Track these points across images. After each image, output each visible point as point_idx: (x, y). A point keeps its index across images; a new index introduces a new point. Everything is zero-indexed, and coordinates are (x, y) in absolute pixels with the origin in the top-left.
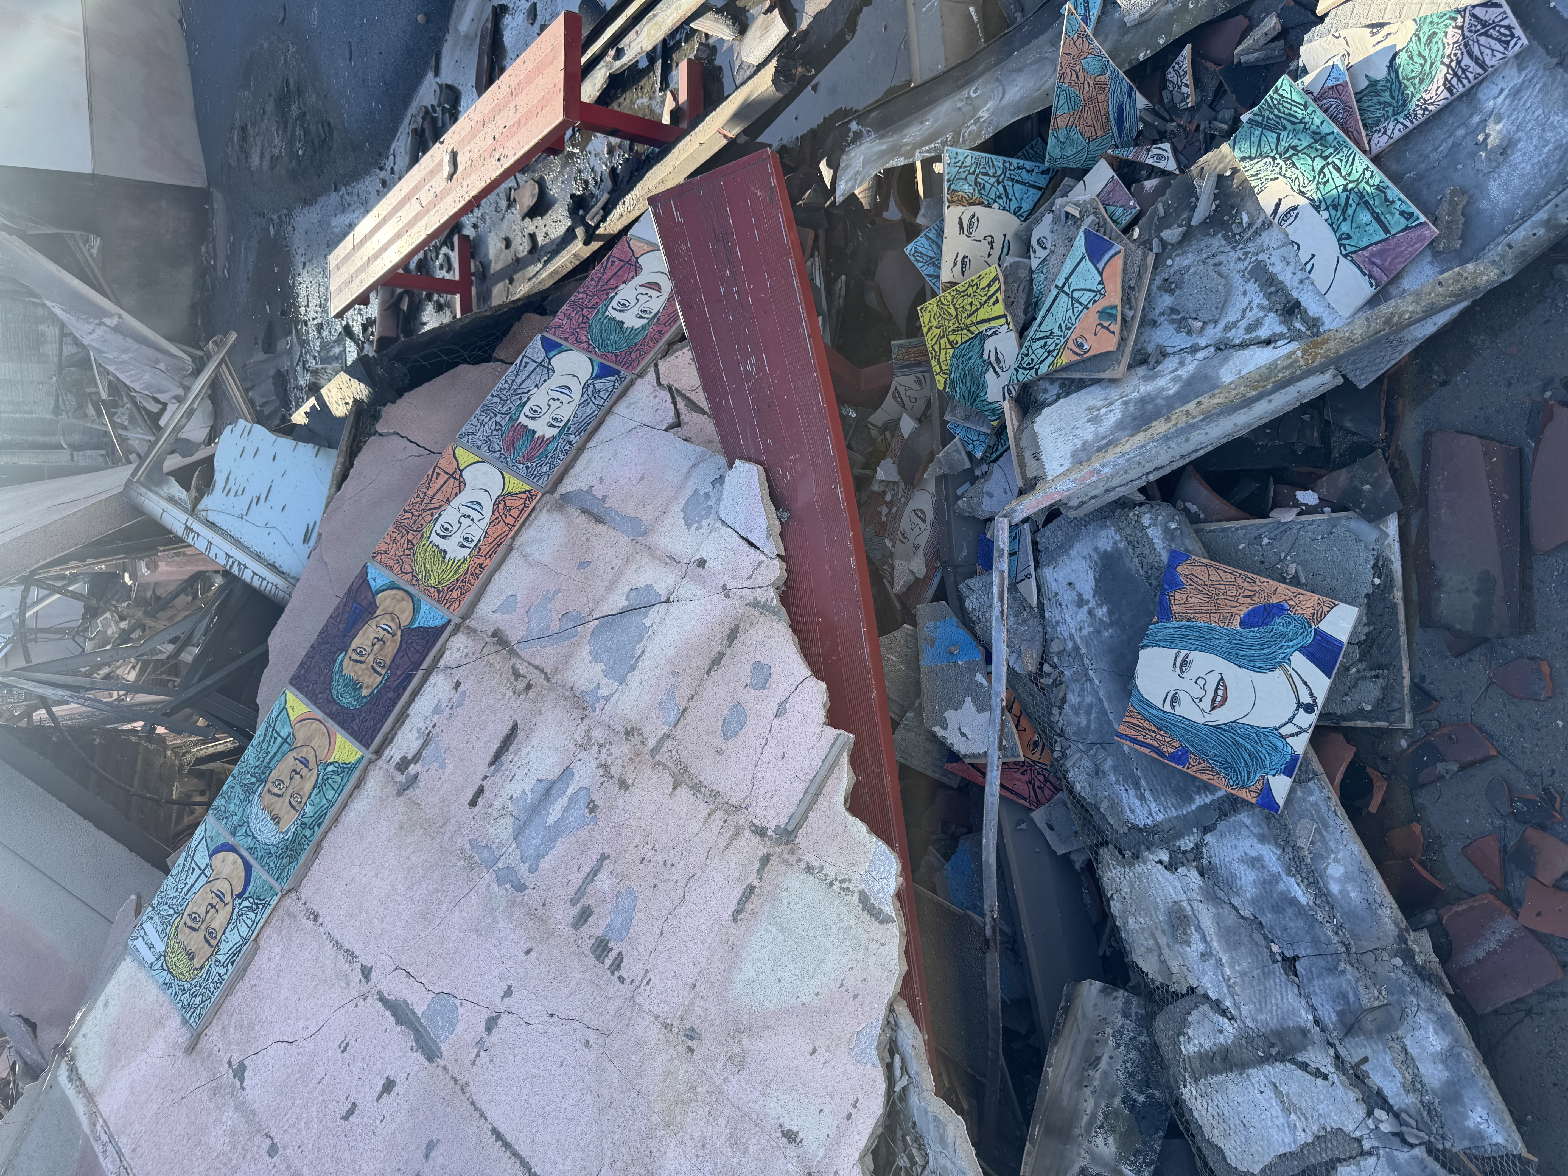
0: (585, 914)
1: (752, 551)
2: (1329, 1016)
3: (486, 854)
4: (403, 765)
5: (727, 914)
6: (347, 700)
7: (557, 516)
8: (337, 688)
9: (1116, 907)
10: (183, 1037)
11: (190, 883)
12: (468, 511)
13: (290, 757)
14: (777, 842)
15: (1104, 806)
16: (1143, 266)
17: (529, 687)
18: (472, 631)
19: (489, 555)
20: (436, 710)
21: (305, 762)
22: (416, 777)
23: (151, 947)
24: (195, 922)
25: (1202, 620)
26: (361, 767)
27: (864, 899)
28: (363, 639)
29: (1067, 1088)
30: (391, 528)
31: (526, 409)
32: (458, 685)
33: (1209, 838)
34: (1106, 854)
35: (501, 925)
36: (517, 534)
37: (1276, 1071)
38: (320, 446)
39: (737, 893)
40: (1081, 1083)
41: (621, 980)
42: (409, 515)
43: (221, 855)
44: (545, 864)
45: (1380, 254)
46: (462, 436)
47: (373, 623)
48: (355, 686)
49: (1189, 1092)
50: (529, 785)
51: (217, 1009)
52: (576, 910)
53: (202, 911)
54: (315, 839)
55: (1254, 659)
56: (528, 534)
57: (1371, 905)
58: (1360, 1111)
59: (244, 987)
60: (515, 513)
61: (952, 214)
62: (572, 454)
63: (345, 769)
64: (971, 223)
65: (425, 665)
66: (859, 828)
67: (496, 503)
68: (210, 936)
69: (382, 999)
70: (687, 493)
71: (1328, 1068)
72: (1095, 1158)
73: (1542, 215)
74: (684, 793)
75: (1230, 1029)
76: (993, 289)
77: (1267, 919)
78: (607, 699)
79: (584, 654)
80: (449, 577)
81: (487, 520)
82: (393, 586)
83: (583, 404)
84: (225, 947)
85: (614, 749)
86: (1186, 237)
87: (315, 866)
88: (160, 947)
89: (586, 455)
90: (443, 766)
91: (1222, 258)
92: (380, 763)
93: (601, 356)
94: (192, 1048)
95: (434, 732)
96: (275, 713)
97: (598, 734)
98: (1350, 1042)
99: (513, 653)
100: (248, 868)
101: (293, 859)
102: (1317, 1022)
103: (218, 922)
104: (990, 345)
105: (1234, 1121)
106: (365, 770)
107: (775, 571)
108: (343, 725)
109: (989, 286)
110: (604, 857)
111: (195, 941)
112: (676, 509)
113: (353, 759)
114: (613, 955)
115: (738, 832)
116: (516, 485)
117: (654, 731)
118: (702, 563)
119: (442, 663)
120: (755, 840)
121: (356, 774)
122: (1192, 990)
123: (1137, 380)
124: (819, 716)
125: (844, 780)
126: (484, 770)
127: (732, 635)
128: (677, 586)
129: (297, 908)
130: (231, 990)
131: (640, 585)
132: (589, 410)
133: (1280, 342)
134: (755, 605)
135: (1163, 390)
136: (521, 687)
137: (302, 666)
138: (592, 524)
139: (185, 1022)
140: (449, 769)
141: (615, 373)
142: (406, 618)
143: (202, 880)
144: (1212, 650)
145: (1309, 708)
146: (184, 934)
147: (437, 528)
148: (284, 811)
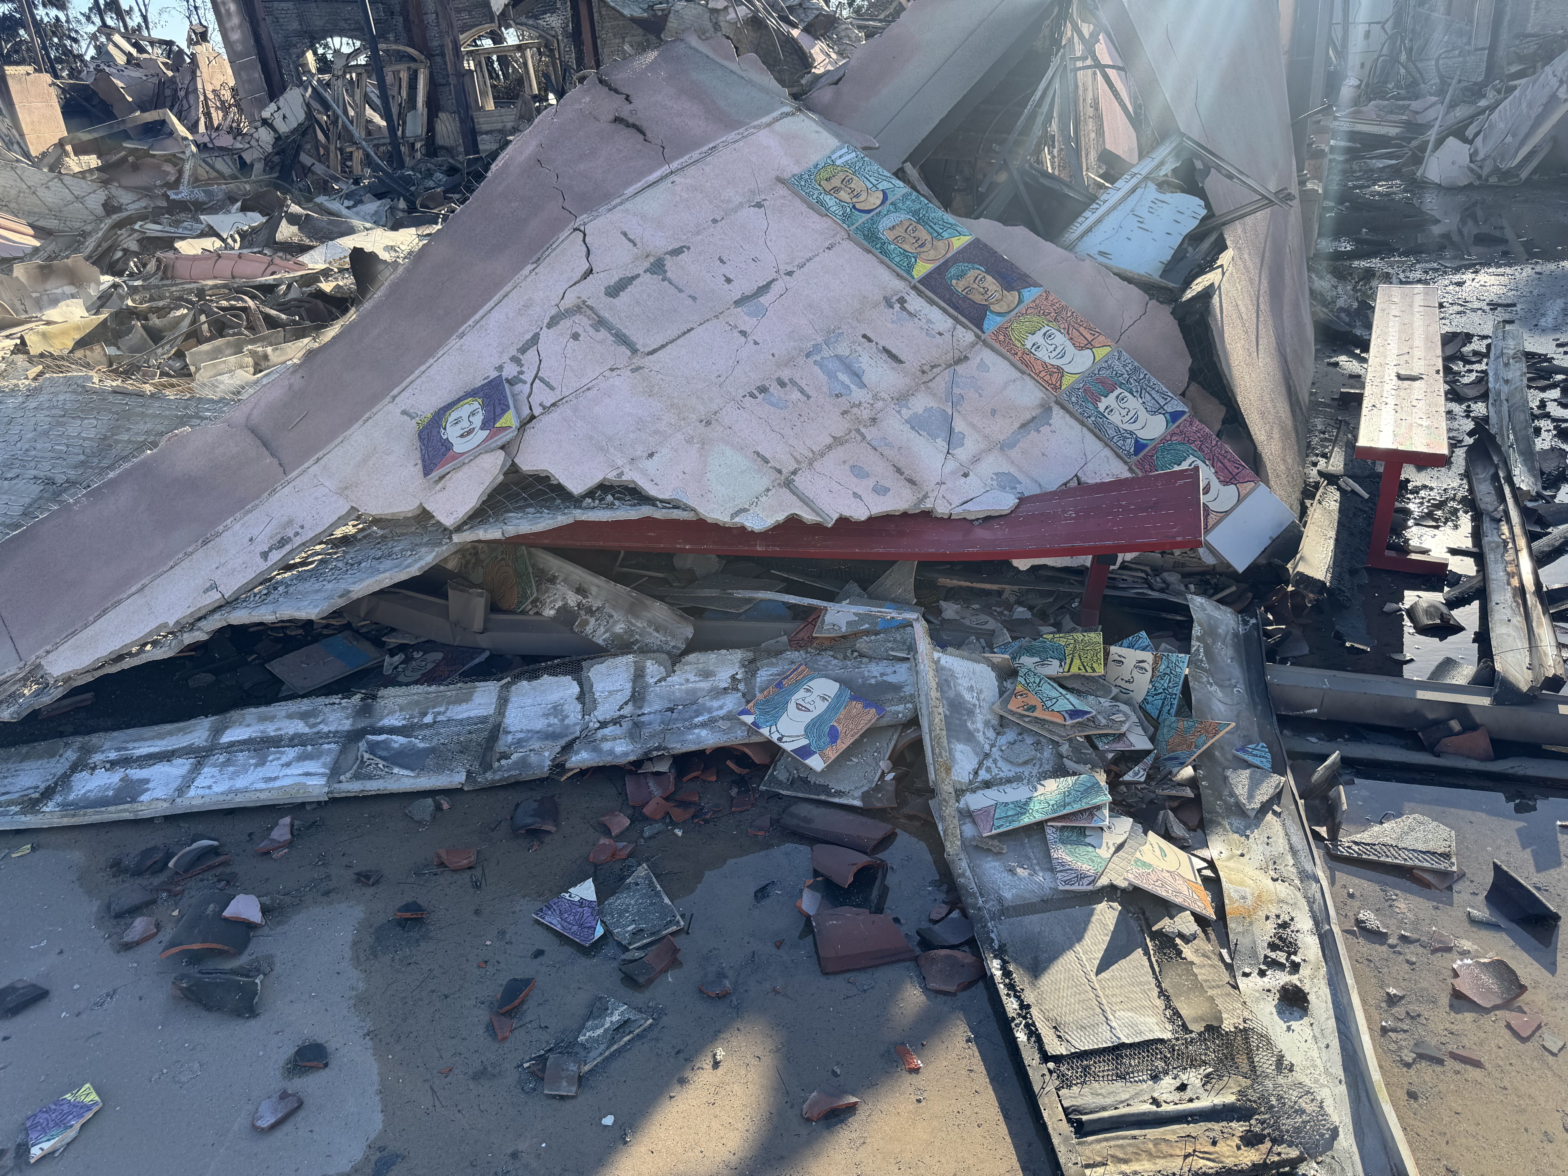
0: (782, 384)
1: (961, 501)
2: (643, 719)
3: (833, 340)
4: (902, 301)
5: (759, 449)
6: (953, 271)
7: (1038, 402)
8: (962, 266)
9: (723, 652)
10: (786, 175)
11: (870, 179)
12: (1058, 351)
13: (928, 237)
14: (787, 479)
15: (774, 660)
16: (1053, 733)
17: (923, 372)
18: (973, 345)
19: (1022, 360)
20: (929, 321)
21: (921, 246)
22: (892, 307)
23: (840, 157)
24: (846, 182)
25: (843, 712)
26: (908, 277)
27: (745, 510)
28: (991, 283)
29: (649, 615)
30: (1063, 303)
31: (1127, 394)
32: (940, 334)
33: (740, 695)
34: (750, 655)
35: (792, 343)
36: (1032, 377)
37: (628, 693)
38: (1167, 265)
39: (767, 455)
40: (650, 623)
41: (744, 396)
42: (1069, 314)
43: (881, 196)
44: (817, 369)
45: (988, 815)
46: (1120, 353)
47: (999, 289)
48: (960, 276)
49: (630, 658)
50: (864, 366)
51: (796, 194)
52: (786, 380)
53: (852, 186)
54: (873, 250)
55: (814, 725)
56: (1030, 383)
57: (683, 742)
58: (601, 719)
59: (804, 208)
60: (1047, 378)
61: (1148, 656)
62: (1080, 417)
63: (909, 269)
64: (1142, 668)
65: (960, 316)
66: (781, 517)
67: (1058, 368)
68: (836, 190)
69: (773, 280)
70: (1020, 477)
71: (622, 713)
72: (616, 622)
73: (968, 873)
74: (829, 440)
75: (652, 681)
76: (1089, 669)
77: (695, 707)
78: (899, 412)
79: (932, 404)
80: (1014, 335)
81: (1047, 360)
82: (1020, 301)
83: (1117, 429)
84: (827, 198)
85: (867, 411)
86: (1061, 756)
87: (858, 249)
88: (839, 162)
89: (1078, 426)
90: (893, 322)
91: (1037, 766)
92: (908, 288)
93: (1155, 447)
94: (780, 180)
95: (916, 320)
96: (959, 229)
97: (880, 404)
98: (631, 723)
99: (950, 366)
100: (868, 212)
101: (866, 237)
102: (643, 714)
103: (844, 195)
104: (1056, 663)
105: (612, 672)
106: (906, 280)
107: (942, 509)
108: (939, 268)
109: (1092, 668)
110: (809, 397)
111: (836, 182)
112: (1013, 470)
113: (914, 273)
114: (757, 394)
115: (798, 462)
116: (1067, 381)
117: (870, 433)
118: (966, 475)
119: (958, 326)
120: (792, 469)
121: (905, 274)
122: (674, 671)
123: (989, 717)
124: (847, 513)
125: (808, 516)
126: (882, 343)
127: (912, 482)
128: (956, 460)
129: (838, 238)
130: (804, 201)
131: (966, 441)
132: (1112, 433)
133: (971, 777)
134: (926, 496)
135: (973, 723)
136: (925, 368)
137: (986, 246)
138: (1022, 421)
139: (794, 176)
140: (890, 325)
141: (1136, 453)
142: (996, 308)
143: (870, 186)
144: (826, 711)
145: (780, 739)
146: (842, 175)
147: (1054, 331)
148: (896, 233)
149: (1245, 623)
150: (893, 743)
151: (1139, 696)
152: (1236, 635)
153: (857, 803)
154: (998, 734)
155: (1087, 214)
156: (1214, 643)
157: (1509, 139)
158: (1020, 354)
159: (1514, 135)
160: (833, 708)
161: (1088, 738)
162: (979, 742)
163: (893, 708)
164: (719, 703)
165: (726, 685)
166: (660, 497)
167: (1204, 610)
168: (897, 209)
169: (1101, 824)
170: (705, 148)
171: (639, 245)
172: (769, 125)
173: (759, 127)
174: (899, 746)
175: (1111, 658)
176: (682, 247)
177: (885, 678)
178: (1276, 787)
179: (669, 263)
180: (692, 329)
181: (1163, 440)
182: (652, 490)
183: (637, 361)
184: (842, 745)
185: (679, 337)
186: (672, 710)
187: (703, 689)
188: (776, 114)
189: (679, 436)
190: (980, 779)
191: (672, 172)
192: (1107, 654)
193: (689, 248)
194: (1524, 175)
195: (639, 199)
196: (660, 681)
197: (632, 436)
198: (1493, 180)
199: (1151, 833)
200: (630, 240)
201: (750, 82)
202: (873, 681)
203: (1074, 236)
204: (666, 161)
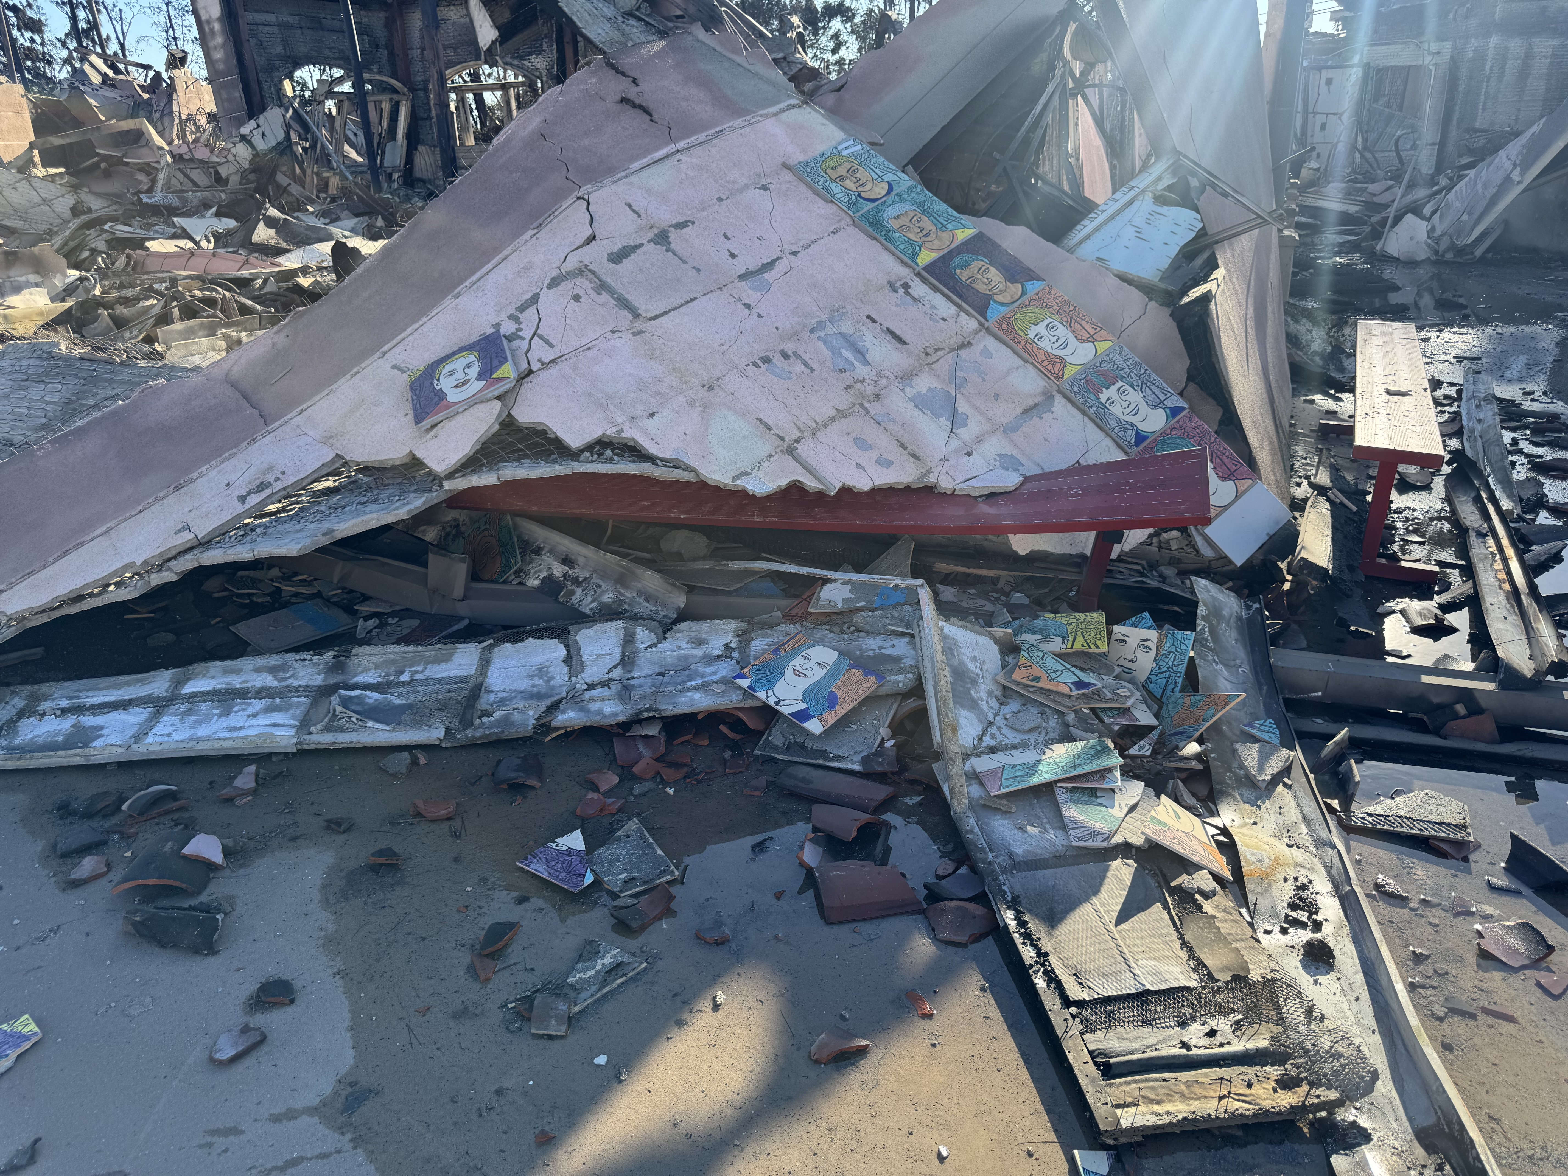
0: (785, 356)
1: (965, 478)
2: (632, 682)
3: (837, 318)
4: (906, 286)
5: (762, 416)
6: (957, 261)
7: (1039, 390)
8: (966, 257)
9: (717, 621)
10: (792, 162)
12: (1060, 342)
13: (934, 229)
14: (789, 446)
15: (769, 631)
16: (1059, 703)
17: (927, 354)
18: (976, 332)
19: (1025, 348)
20: (933, 307)
21: (926, 235)
22: (896, 291)
24: (852, 172)
25: (842, 678)
26: (913, 264)
27: (747, 474)
28: (994, 275)
29: (639, 585)
30: (1066, 298)
31: (1127, 387)
32: (944, 320)
33: (734, 662)
34: (744, 625)
35: (796, 319)
36: (1035, 366)
37: (617, 657)
38: (1165, 271)
39: (770, 423)
40: (640, 593)
41: (747, 365)
42: (1071, 309)
43: (886, 187)
44: (820, 344)
46: (1121, 348)
47: (1003, 280)
48: (965, 266)
49: (620, 624)
50: (868, 344)
51: (801, 179)
52: (790, 353)
53: (858, 175)
54: (878, 237)
55: (812, 691)
56: (1032, 372)
57: (675, 704)
58: (589, 681)
59: (809, 193)
60: (1050, 367)
61: (1153, 635)
62: (1082, 407)
63: (914, 256)
64: (1146, 647)
65: (963, 304)
66: (783, 482)
67: (1060, 358)
68: (842, 178)
69: (778, 259)
70: (1024, 460)
71: (610, 675)
72: (604, 592)
73: (976, 830)
74: (833, 412)
75: (642, 646)
76: (1092, 646)
77: (687, 672)
78: (903, 390)
79: (936, 384)
80: (1017, 325)
81: (1050, 350)
82: (1023, 293)
84: (833, 185)
85: (872, 387)
86: (1067, 725)
87: (863, 235)
88: (844, 153)
89: (1079, 415)
90: (897, 305)
91: (1043, 734)
92: (912, 275)
93: (1155, 440)
94: (786, 166)
95: (920, 305)
97: (883, 382)
98: (619, 686)
99: (953, 350)
100: (874, 200)
101: (871, 224)
102: (633, 678)
104: (1059, 640)
105: (601, 636)
106: (910, 267)
107: (946, 484)
108: (943, 257)
109: (1095, 645)
110: (812, 370)
111: (842, 171)
112: (1015, 453)
113: (919, 261)
114: (761, 364)
115: (801, 431)
116: (1069, 372)
117: (874, 408)
118: (969, 454)
119: (962, 314)
120: (794, 437)
122: (665, 638)
123: (992, 687)
124: (850, 483)
125: (811, 484)
126: (886, 324)
127: (915, 457)
128: (959, 439)
129: (843, 224)
130: (809, 187)
131: (969, 421)
132: (1113, 423)
133: (976, 742)
134: (929, 471)
135: (977, 691)
136: (929, 350)
137: (989, 239)
138: (1024, 407)
139: (800, 163)
140: (894, 308)
141: (1137, 444)
142: (999, 298)
143: (875, 177)
144: (824, 678)
145: (777, 703)
146: (847, 165)
147: (1056, 323)
148: (901, 222)
149: (1248, 608)
150: (893, 712)
151: (1142, 677)
152: (1239, 618)
153: (857, 767)
154: (1001, 704)
155: (1085, 222)
156: (1219, 624)
157: (1465, 217)
158: (1022, 343)
159: (1469, 214)
160: (833, 674)
161: (1093, 710)
162: (982, 710)
163: (893, 678)
164: (713, 669)
165: (720, 653)
166: (661, 455)
167: (1209, 591)
168: (902, 200)
169: (1112, 786)
170: (712, 132)
171: (643, 216)
172: (775, 114)
173: (766, 116)
174: (898, 716)
175: (1114, 637)
176: (686, 222)
177: (883, 651)
178: (1286, 761)
179: (673, 235)
180: (696, 298)
181: (1163, 433)
182: (652, 449)
183: (639, 325)
184: (841, 710)
185: (682, 305)
186: (663, 675)
187: (695, 656)
188: (783, 105)
189: (681, 398)
190: (984, 744)
191: (678, 151)
192: (1110, 633)
193: (693, 223)
194: (1478, 253)
195: (644, 174)
196: (650, 646)
197: (632, 395)
198: (1449, 256)
199: (1163, 797)
200: (634, 211)
201: (757, 75)
202: (871, 653)
203: (1073, 242)
204: (672, 140)
